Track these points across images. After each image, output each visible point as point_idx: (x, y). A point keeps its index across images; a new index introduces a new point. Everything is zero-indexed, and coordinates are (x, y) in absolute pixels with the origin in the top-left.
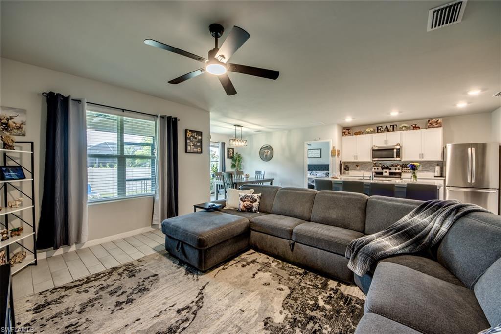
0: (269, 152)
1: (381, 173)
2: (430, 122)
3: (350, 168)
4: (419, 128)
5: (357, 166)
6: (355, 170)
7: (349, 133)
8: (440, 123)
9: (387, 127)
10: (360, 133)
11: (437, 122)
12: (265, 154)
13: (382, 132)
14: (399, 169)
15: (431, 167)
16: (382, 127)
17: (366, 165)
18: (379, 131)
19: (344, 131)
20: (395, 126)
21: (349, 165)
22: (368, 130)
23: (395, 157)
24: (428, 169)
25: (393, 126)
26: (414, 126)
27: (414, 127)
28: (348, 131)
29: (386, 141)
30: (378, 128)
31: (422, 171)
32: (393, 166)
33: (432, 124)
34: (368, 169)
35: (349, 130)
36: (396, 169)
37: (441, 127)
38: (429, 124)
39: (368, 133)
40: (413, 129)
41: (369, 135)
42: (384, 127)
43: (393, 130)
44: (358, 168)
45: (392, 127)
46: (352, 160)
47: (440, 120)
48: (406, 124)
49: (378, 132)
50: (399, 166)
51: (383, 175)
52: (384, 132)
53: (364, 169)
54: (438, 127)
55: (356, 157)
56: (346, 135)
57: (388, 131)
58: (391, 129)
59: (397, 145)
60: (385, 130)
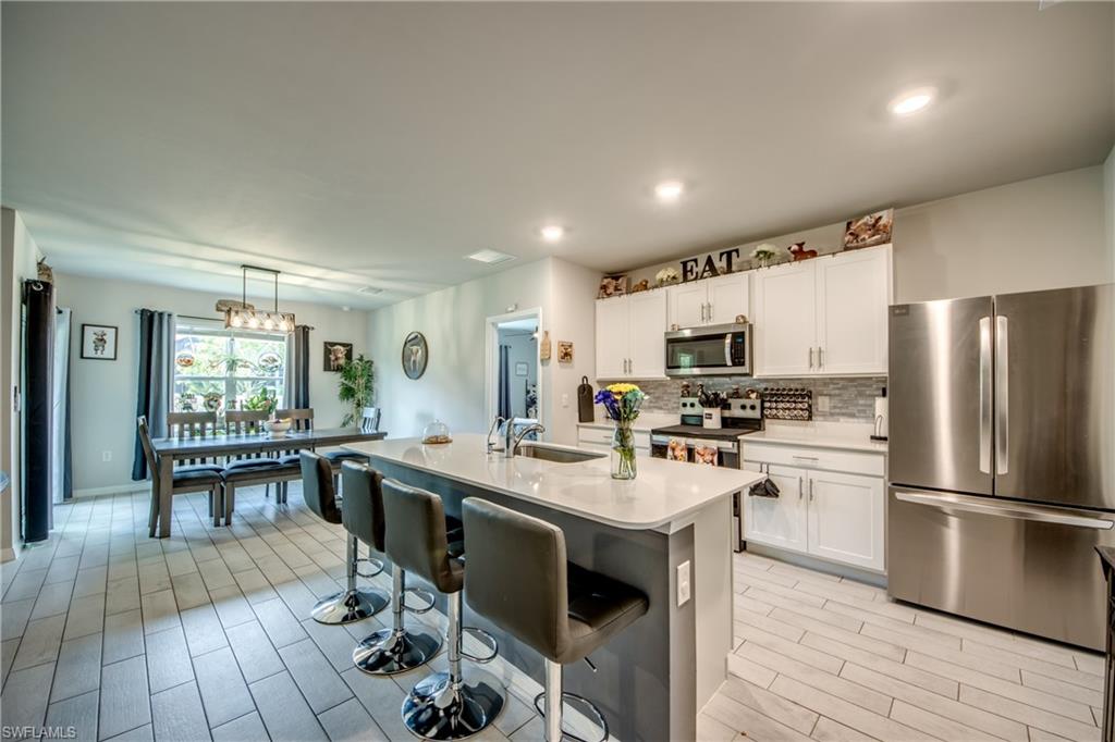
0: (420, 352)
2: (853, 227)
4: (813, 254)
7: (616, 289)
8: (885, 226)
9: (709, 261)
10: (645, 287)
11: (874, 226)
12: (412, 359)
13: (696, 279)
14: (753, 407)
15: (861, 402)
16: (696, 260)
17: (665, 393)
18: (690, 277)
19: (606, 281)
20: (734, 254)
22: (662, 274)
23: (729, 363)
24: (852, 409)
25: (729, 254)
26: (795, 247)
27: (794, 252)
28: (614, 282)
29: (707, 310)
30: (685, 264)
31: (832, 414)
32: (736, 394)
33: (856, 236)
35: (617, 278)
36: (743, 407)
37: (886, 241)
38: (847, 238)
39: (661, 283)
40: (795, 259)
41: (661, 291)
42: (702, 260)
43: (729, 270)
45: (725, 256)
46: (619, 374)
47: (886, 217)
48: (770, 243)
49: (685, 280)
50: (753, 396)
51: (705, 426)
52: (702, 278)
53: (661, 404)
54: (878, 243)
55: (628, 365)
56: (609, 295)
57: (714, 272)
58: (720, 264)
59: (737, 319)
60: (704, 271)
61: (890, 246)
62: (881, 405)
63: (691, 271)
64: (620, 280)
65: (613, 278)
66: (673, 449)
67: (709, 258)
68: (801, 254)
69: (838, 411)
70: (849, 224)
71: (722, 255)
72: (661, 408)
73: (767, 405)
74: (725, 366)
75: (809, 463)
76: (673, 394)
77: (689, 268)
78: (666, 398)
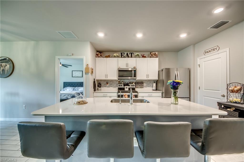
0: (8, 66)
1: (124, 89)
2: (151, 54)
3: (102, 84)
5: (107, 83)
6: (105, 87)
7: (101, 56)
8: (157, 55)
9: (127, 54)
11: (155, 54)
12: (2, 68)
13: (124, 57)
14: (134, 86)
15: (150, 84)
16: (124, 53)
17: (113, 83)
18: (123, 56)
19: (98, 53)
20: (132, 54)
21: (101, 82)
22: (115, 55)
23: (133, 76)
24: (149, 85)
25: (131, 53)
26: (143, 55)
27: (143, 56)
28: (100, 54)
29: (127, 65)
30: (122, 53)
31: (146, 86)
32: (130, 83)
33: (152, 55)
34: (114, 86)
36: (132, 86)
37: (157, 57)
38: (151, 55)
39: (115, 57)
40: (142, 57)
41: (116, 59)
43: (131, 57)
44: (108, 85)
45: (131, 54)
46: (104, 78)
47: (157, 53)
48: (139, 53)
49: (121, 57)
50: (134, 83)
52: (125, 57)
53: (112, 85)
54: (156, 57)
55: (106, 76)
56: (99, 57)
57: (128, 57)
58: (130, 55)
59: (134, 67)
60: (126, 56)
61: (158, 58)
62: (154, 85)
63: (123, 55)
64: (102, 54)
65: (99, 53)
66: (125, 96)
67: (127, 53)
68: (143, 57)
69: (147, 86)
70: (150, 53)
71: (130, 53)
72: (112, 87)
73: (136, 85)
75: (150, 95)
76: (115, 83)
77: (122, 55)
78: (113, 84)
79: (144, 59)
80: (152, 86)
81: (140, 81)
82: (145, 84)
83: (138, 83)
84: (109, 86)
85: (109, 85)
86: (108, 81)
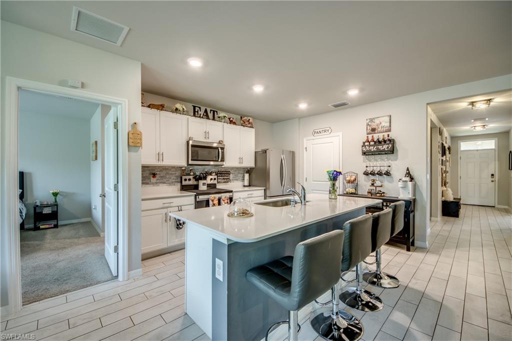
1: (196, 187)
2: (243, 119)
4: (235, 123)
5: (154, 175)
6: (148, 183)
8: (251, 123)
9: (206, 111)
10: (161, 107)
11: (248, 121)
13: (200, 117)
14: (215, 179)
15: (240, 175)
16: (200, 108)
17: (167, 173)
20: (215, 112)
22: (178, 106)
26: (231, 119)
29: (207, 134)
30: (194, 107)
31: (233, 180)
32: (209, 174)
33: (244, 123)
34: (171, 181)
36: (211, 179)
37: (253, 127)
38: (242, 122)
39: (178, 111)
40: (230, 123)
42: (203, 109)
43: (214, 119)
45: (212, 112)
47: (251, 120)
48: (225, 113)
49: (194, 115)
50: (214, 174)
51: (200, 189)
52: (202, 118)
53: (165, 180)
54: (251, 127)
55: (160, 156)
57: (208, 118)
58: (211, 115)
59: (219, 141)
60: (204, 115)
61: (254, 129)
62: (247, 176)
63: (198, 112)
67: (206, 109)
68: (231, 122)
69: (235, 179)
70: (241, 117)
71: (211, 110)
72: (164, 183)
73: (219, 177)
74: (218, 161)
76: (171, 174)
77: (196, 110)
78: (168, 177)
79: (232, 126)
80: (241, 178)
81: (223, 170)
82: (231, 176)
83: (221, 174)
84: (156, 183)
85: (157, 180)
86: (155, 170)
